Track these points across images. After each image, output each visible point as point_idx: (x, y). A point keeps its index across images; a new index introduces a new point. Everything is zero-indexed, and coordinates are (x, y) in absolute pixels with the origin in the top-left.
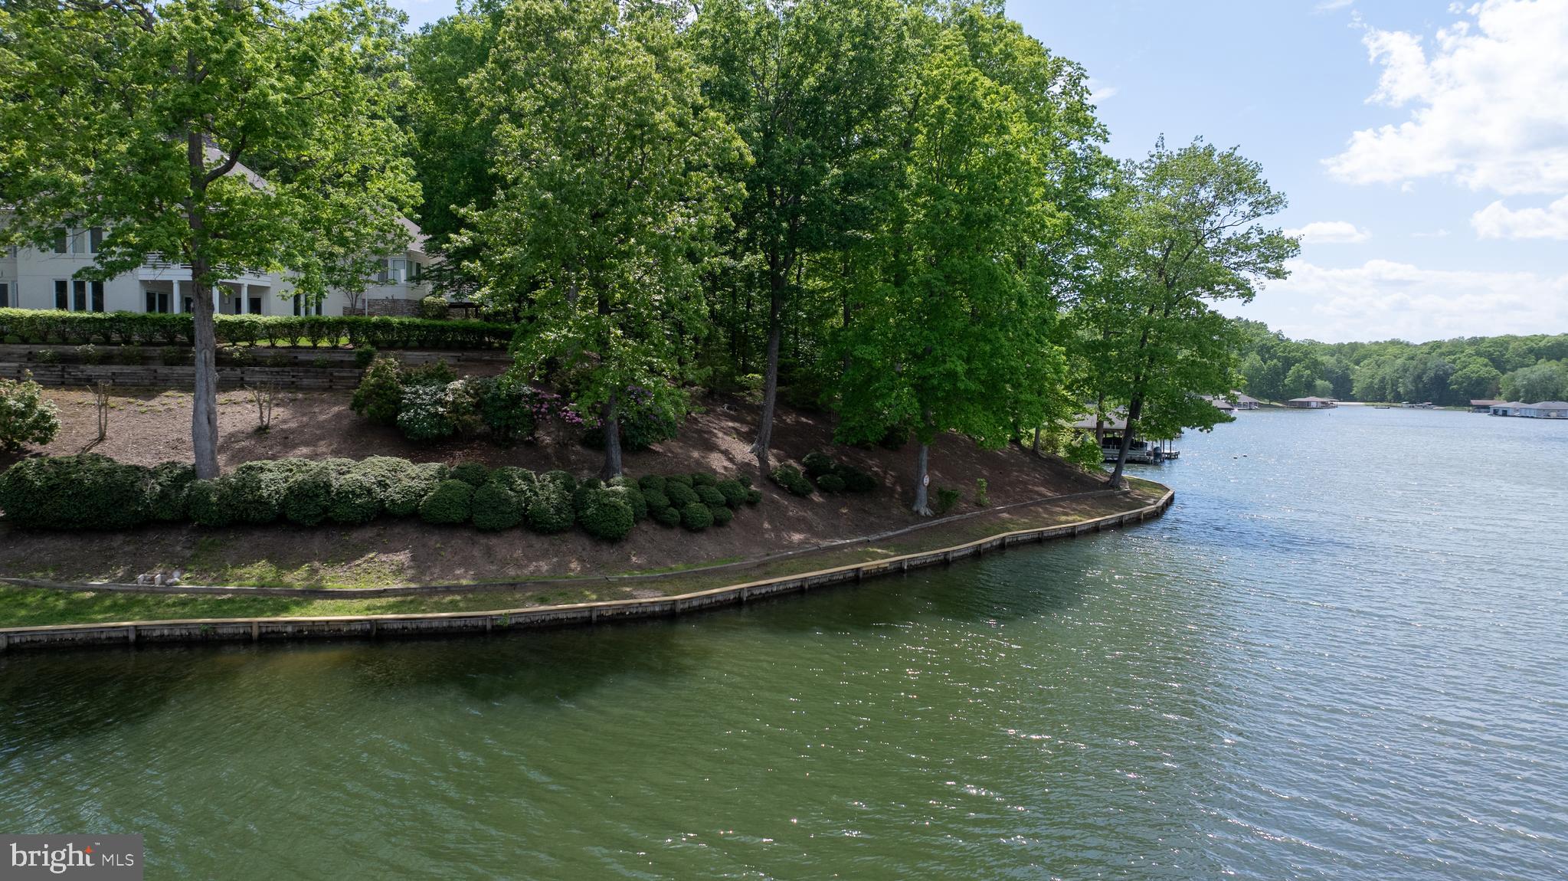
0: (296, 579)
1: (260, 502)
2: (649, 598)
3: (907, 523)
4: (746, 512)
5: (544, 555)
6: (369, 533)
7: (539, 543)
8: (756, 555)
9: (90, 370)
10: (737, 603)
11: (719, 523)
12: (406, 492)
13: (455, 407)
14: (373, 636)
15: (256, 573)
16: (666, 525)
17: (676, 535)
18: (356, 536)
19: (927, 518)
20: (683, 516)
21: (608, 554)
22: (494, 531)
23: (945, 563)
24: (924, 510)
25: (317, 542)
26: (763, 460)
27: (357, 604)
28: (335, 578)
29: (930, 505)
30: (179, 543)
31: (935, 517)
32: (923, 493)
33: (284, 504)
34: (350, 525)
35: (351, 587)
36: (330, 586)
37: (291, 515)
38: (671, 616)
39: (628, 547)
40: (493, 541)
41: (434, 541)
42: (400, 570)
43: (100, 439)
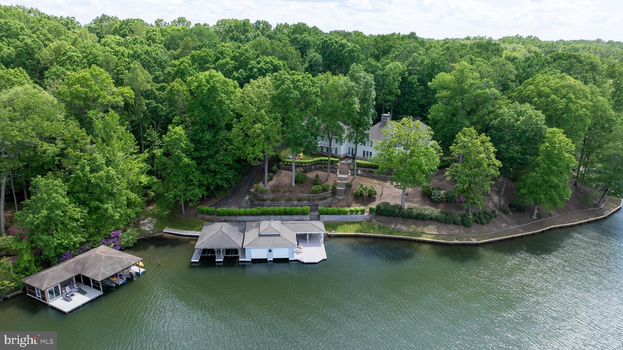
0: (419, 229)
1: (413, 214)
2: (474, 241)
3: (529, 221)
4: (494, 219)
5: (457, 229)
6: (429, 221)
7: (456, 227)
9: (374, 175)
11: (488, 222)
12: (435, 216)
13: (442, 197)
14: (433, 243)
15: (413, 228)
16: (478, 223)
17: (479, 225)
18: (427, 222)
19: (535, 220)
20: (481, 222)
21: (467, 230)
22: (449, 224)
23: (534, 234)
24: (535, 218)
25: (421, 222)
26: (500, 202)
27: (431, 236)
28: (426, 230)
29: (536, 216)
30: (400, 219)
31: (537, 220)
32: (535, 214)
33: (416, 216)
34: (426, 220)
35: (428, 233)
36: (425, 232)
37: (417, 218)
38: (477, 245)
39: (471, 228)
40: (449, 226)
41: (439, 224)
42: (434, 230)
43: (382, 194)
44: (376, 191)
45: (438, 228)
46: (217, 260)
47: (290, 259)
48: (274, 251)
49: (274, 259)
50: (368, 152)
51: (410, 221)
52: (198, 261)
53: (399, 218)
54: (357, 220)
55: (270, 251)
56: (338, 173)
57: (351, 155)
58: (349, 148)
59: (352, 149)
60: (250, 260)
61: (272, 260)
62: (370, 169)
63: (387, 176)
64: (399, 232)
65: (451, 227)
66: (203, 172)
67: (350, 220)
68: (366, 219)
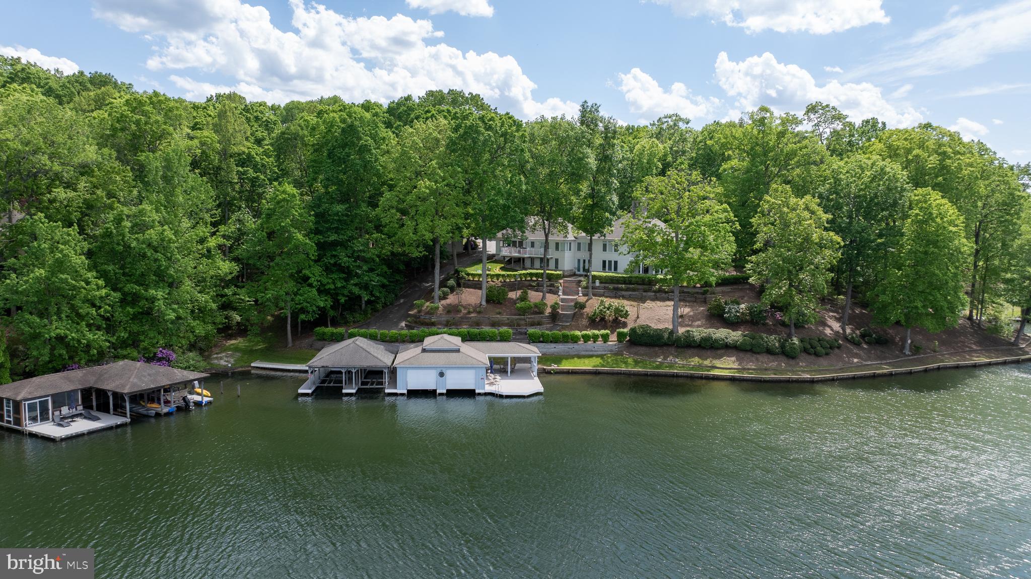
0: (707, 362)
1: (694, 341)
2: (807, 376)
3: (899, 357)
4: (836, 350)
5: (773, 361)
6: (723, 351)
7: (771, 357)
8: (840, 365)
9: (623, 293)
10: (833, 380)
11: (827, 354)
12: (733, 340)
13: (743, 313)
14: (732, 380)
15: (696, 361)
16: (809, 354)
17: (813, 357)
18: (719, 352)
19: (909, 356)
20: (815, 352)
21: (792, 362)
22: (758, 353)
23: (910, 373)
24: (907, 353)
25: (709, 352)
26: (844, 330)
27: (728, 371)
28: (717, 363)
29: (910, 351)
30: (672, 350)
31: (912, 355)
32: (907, 346)
33: (700, 342)
34: (718, 349)
35: (722, 366)
36: (718, 366)
37: (702, 345)
38: (812, 382)
39: (798, 360)
40: (758, 356)
41: (741, 355)
42: (734, 362)
43: (638, 317)
44: (627, 311)
45: (739, 360)
46: (344, 391)
47: (477, 391)
48: (449, 374)
49: (448, 390)
50: (610, 262)
51: (690, 351)
52: (310, 391)
53: (670, 349)
54: (595, 353)
55: (442, 374)
56: (560, 293)
57: (581, 272)
58: (579, 261)
59: (584, 261)
60: (405, 392)
61: (445, 391)
62: (616, 286)
63: (644, 294)
64: (671, 366)
65: (764, 358)
66: (328, 269)
67: (583, 353)
68: (611, 351)
